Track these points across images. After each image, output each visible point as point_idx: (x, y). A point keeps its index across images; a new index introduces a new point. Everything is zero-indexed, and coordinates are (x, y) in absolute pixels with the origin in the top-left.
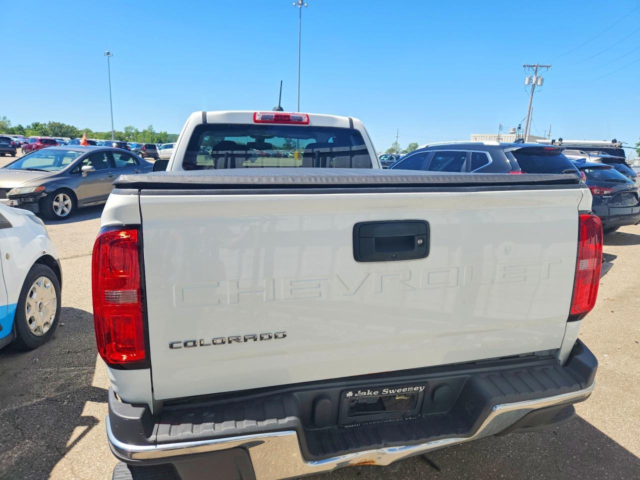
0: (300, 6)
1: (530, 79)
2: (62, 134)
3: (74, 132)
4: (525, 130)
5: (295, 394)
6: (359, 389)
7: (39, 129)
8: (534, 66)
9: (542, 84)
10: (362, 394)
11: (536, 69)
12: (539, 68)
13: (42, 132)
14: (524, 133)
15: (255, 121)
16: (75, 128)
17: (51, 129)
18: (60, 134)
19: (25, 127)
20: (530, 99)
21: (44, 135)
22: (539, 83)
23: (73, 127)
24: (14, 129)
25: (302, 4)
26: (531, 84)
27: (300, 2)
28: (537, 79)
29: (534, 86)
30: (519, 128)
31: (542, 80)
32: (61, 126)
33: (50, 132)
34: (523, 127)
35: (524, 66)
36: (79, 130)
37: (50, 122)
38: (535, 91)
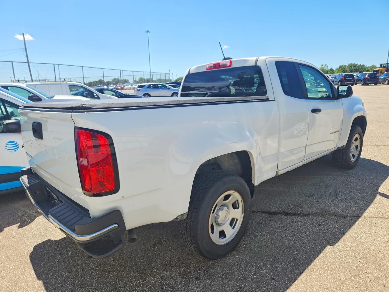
2: (355, 71)
3: (363, 69)
7: (342, 69)
13: (344, 71)
16: (364, 66)
17: (349, 68)
18: (354, 71)
19: (334, 69)
21: (344, 72)
23: (363, 65)
24: (328, 71)
32: (355, 66)
33: (349, 70)
36: (367, 66)
37: (349, 64)
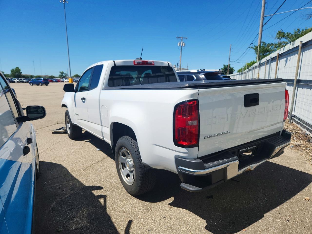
0: (64, 3)
1: (180, 44)
4: (180, 66)
5: (229, 152)
6: (243, 148)
8: (181, 38)
9: (185, 46)
10: (244, 150)
11: (182, 39)
12: (183, 39)
14: (180, 67)
15: (135, 64)
20: (181, 53)
22: (184, 45)
25: (65, 1)
26: (180, 46)
27: (64, 1)
28: (183, 43)
29: (182, 46)
30: (178, 65)
31: (185, 44)
34: (179, 64)
35: (177, 38)
38: (182, 48)
